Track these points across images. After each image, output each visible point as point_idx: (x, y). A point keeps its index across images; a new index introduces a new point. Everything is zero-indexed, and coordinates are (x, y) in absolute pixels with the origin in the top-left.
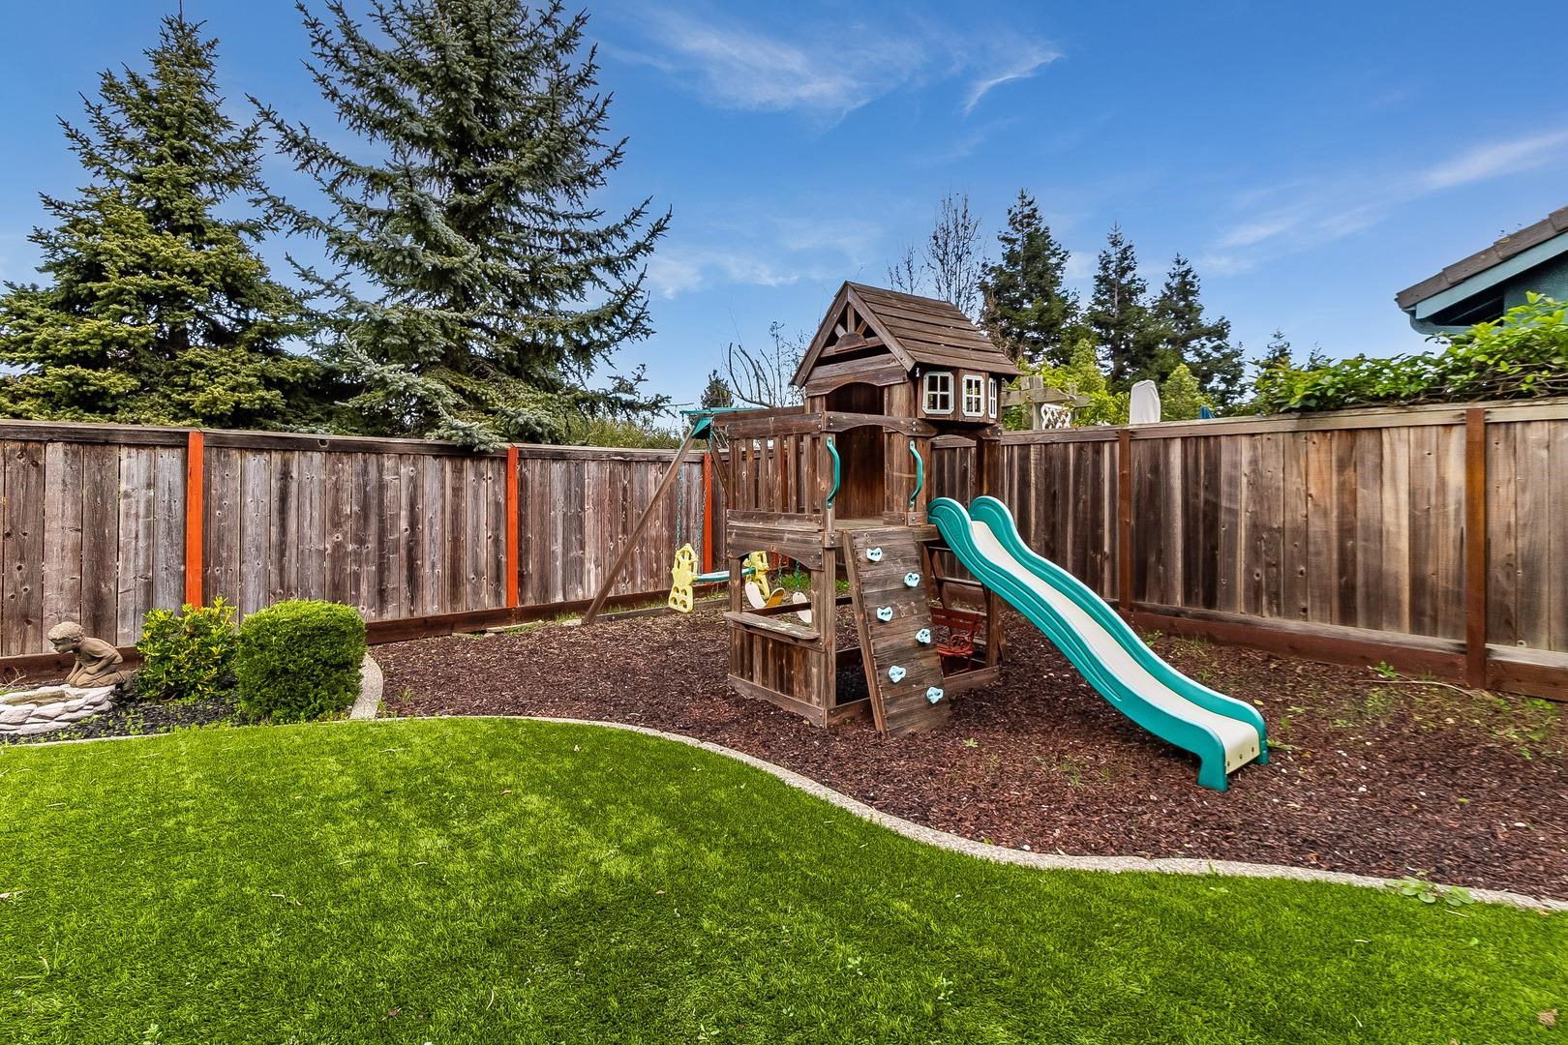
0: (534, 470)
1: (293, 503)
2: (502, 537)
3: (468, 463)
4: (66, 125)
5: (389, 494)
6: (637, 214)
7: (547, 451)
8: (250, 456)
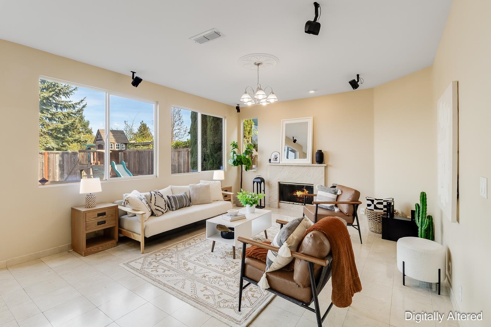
0: (51, 156)
2: (44, 169)
6: (82, 101)
7: (54, 152)
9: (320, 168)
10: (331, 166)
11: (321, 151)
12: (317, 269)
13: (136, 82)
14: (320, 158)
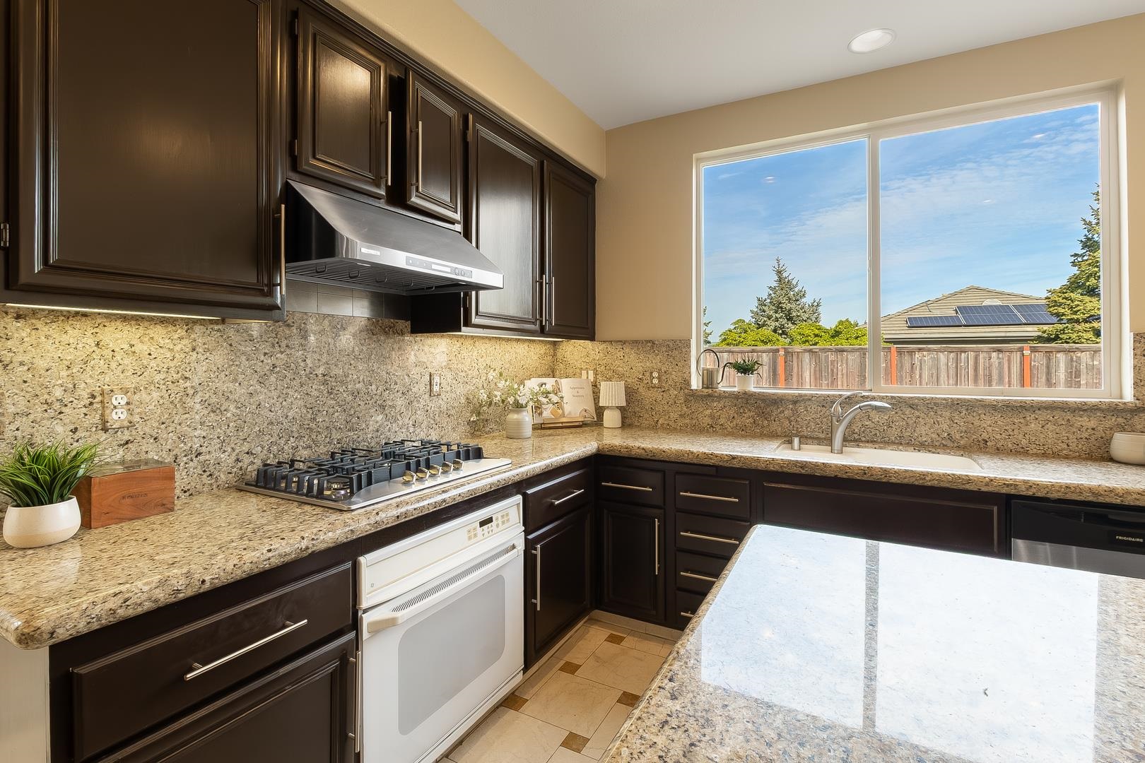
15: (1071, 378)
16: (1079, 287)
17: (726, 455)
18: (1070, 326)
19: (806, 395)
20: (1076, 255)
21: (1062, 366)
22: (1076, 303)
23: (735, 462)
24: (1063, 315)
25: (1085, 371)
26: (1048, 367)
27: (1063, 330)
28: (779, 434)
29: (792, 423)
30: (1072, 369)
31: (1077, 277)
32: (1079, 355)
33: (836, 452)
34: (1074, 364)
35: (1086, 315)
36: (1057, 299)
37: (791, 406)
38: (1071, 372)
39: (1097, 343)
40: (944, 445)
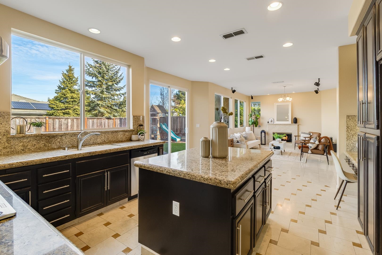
1: (94, 124)
3: (110, 120)
4: (60, 81)
5: (102, 123)
8: (90, 120)
9: (296, 126)
10: (300, 125)
11: (296, 118)
12: (326, 146)
13: (234, 92)
14: (295, 121)
15: (60, 126)
16: (58, 100)
17: (63, 156)
18: (56, 111)
19: (66, 133)
20: (56, 90)
21: (57, 123)
22: (58, 104)
23: (67, 157)
24: (54, 108)
25: (63, 125)
26: (53, 123)
27: (55, 112)
28: (55, 148)
29: (60, 143)
30: (60, 124)
31: (57, 97)
32: (62, 120)
33: (80, 150)
34: (60, 122)
35: (61, 108)
36: (53, 103)
37: (60, 138)
38: (60, 125)
39: (64, 116)
40: (103, 143)
